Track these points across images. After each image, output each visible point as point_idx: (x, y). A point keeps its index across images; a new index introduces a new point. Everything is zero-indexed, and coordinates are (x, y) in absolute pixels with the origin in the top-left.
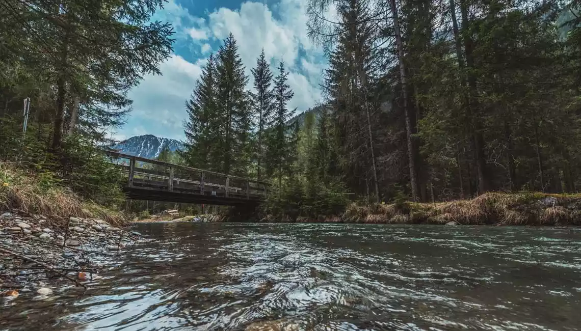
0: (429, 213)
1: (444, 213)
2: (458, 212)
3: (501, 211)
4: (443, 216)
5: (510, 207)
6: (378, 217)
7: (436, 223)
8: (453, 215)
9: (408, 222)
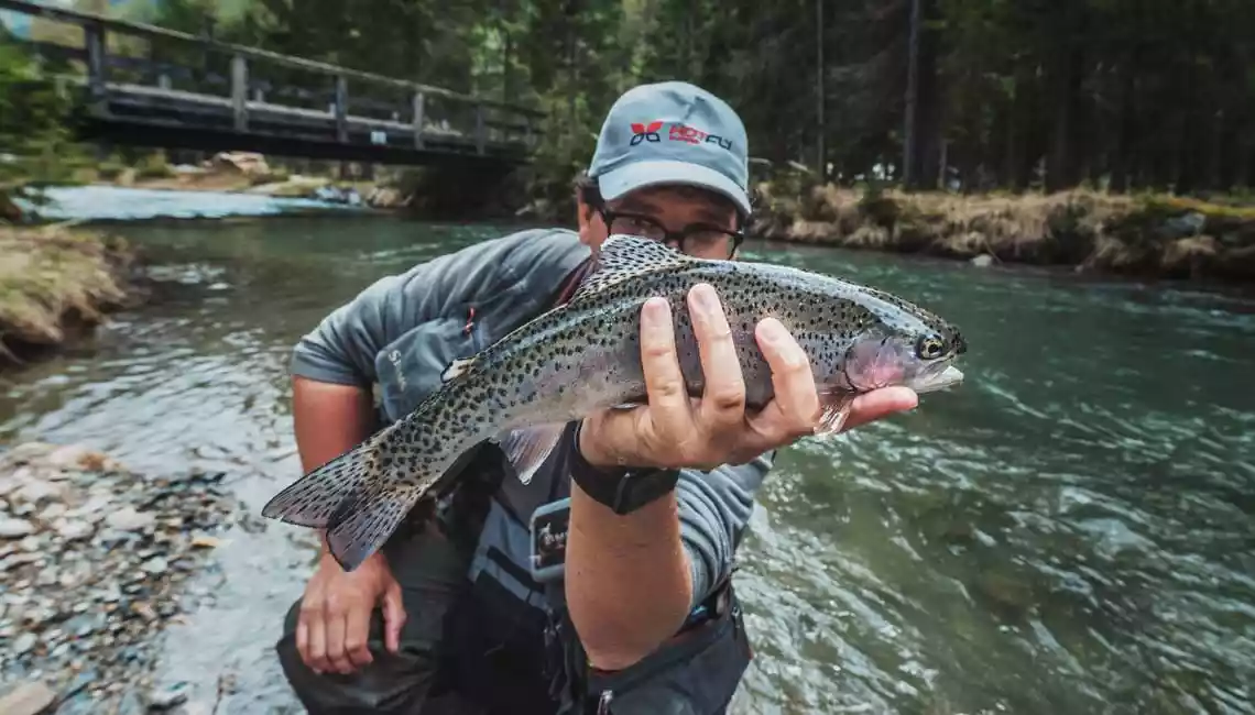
0: (937, 228)
1: (970, 231)
2: (1000, 231)
3: (1091, 235)
4: (966, 238)
5: (1110, 229)
6: (820, 229)
7: (950, 254)
8: (989, 237)
9: (888, 247)
